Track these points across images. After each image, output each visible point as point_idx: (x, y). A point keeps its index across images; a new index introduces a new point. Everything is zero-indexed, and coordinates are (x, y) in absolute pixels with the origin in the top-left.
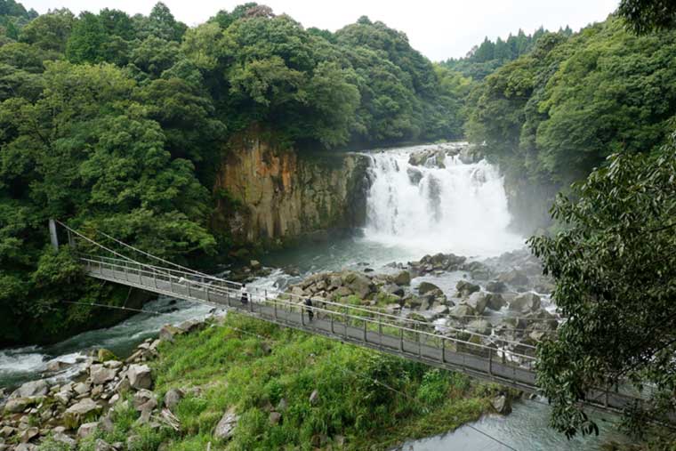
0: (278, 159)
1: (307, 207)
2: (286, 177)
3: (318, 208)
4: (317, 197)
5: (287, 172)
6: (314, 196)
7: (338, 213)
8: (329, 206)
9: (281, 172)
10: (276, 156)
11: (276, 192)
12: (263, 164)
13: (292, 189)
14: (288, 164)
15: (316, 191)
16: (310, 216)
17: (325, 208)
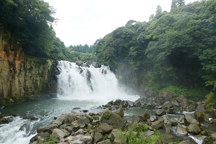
0: (13, 52)
1: (27, 82)
2: (18, 63)
3: (33, 83)
4: (33, 77)
5: (18, 60)
6: (31, 76)
7: (43, 86)
8: (39, 82)
9: (14, 59)
10: (12, 50)
11: (10, 71)
12: (4, 52)
13: (20, 70)
14: (19, 56)
15: (32, 74)
16: (29, 87)
17: (36, 83)
